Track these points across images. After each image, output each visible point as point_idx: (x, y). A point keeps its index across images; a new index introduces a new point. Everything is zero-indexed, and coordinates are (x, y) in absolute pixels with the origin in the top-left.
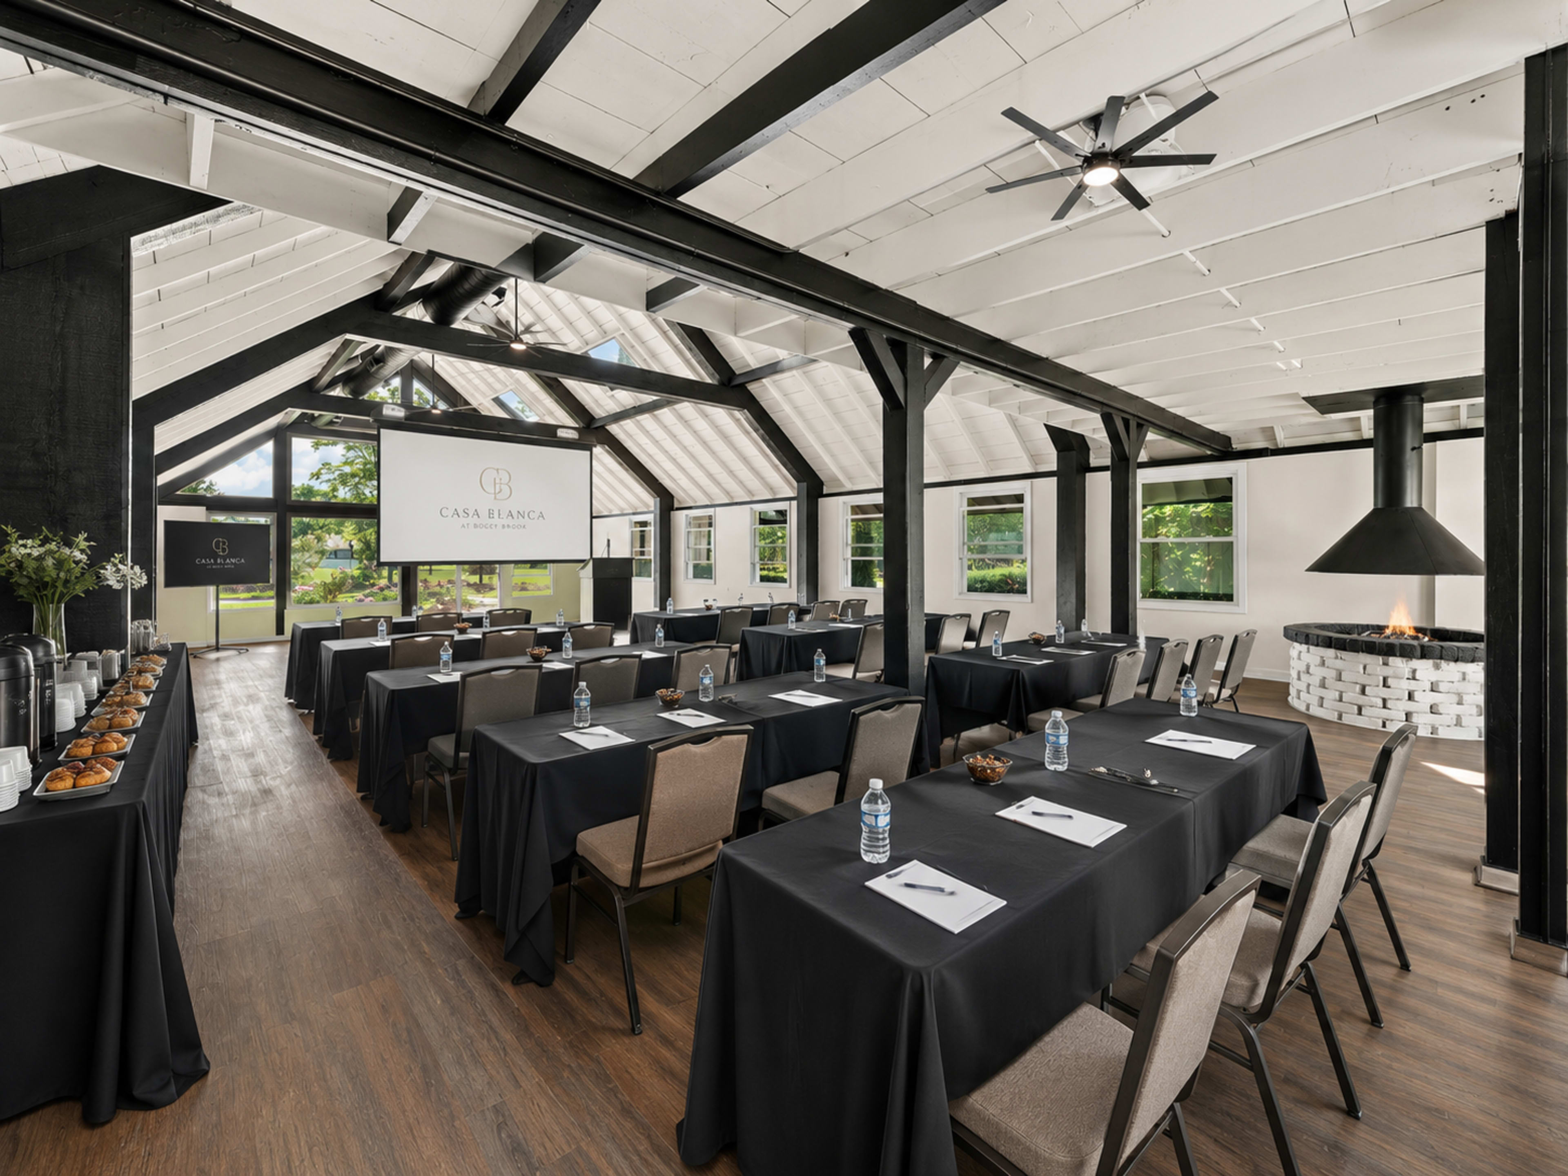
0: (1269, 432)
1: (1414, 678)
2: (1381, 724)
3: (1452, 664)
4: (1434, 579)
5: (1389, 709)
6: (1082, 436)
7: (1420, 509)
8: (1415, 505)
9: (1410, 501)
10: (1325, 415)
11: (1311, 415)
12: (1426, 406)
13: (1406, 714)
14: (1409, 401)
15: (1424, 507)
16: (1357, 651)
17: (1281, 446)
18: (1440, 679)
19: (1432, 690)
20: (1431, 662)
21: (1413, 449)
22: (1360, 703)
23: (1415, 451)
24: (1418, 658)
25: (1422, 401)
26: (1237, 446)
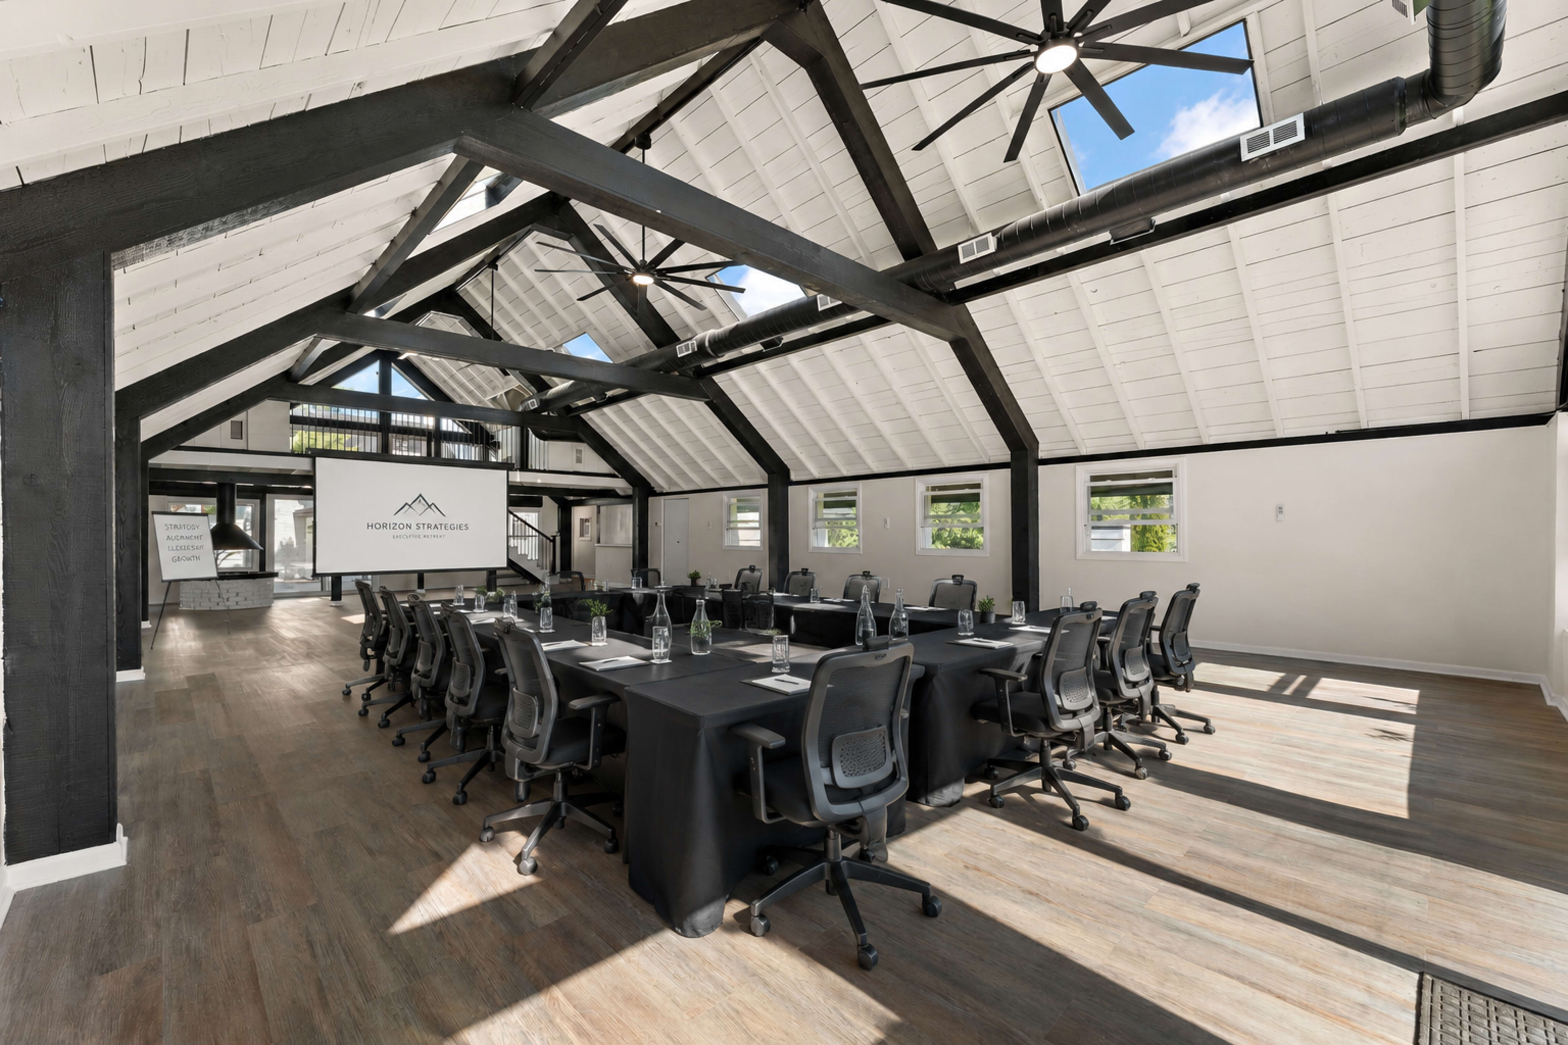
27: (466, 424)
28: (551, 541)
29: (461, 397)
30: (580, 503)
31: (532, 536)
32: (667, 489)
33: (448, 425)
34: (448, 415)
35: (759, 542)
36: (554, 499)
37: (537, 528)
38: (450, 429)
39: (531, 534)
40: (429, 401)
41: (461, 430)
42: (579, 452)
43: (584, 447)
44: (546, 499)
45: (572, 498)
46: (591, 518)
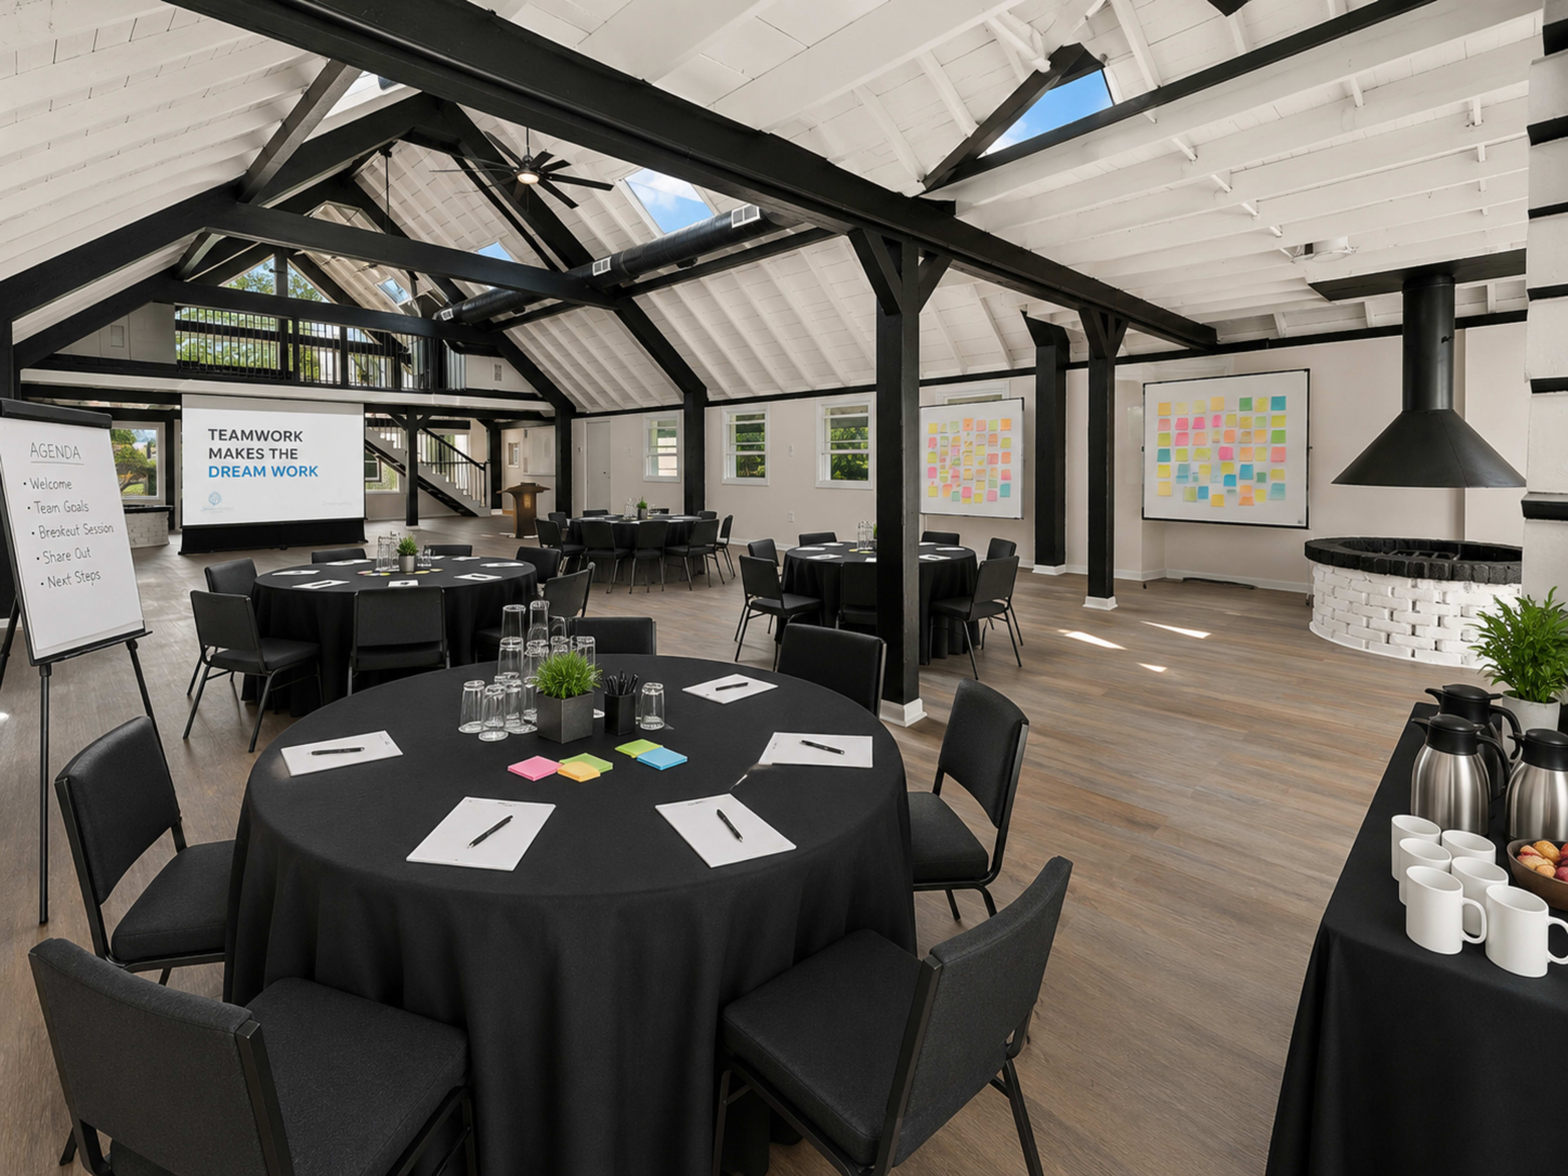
0: (1269, 320)
1: (1444, 602)
2: (1410, 653)
3: (1482, 585)
4: (1464, 491)
5: (1417, 636)
6: (1063, 329)
7: (1450, 412)
8: (1445, 407)
9: (1440, 403)
10: (1334, 302)
11: (1316, 301)
12: (1457, 286)
13: (1436, 642)
14: (1440, 283)
15: (1455, 408)
16: (1385, 574)
17: (1282, 336)
18: (1470, 603)
19: (1462, 616)
20: (1462, 584)
21: (1444, 340)
22: (1389, 630)
23: (1446, 343)
24: (1448, 580)
25: (1453, 282)
26: (1222, 338)
27: (375, 334)
28: (480, 468)
29: (368, 302)
30: (508, 426)
31: (462, 463)
32: (590, 409)
33: (355, 335)
34: (355, 324)
35: (676, 471)
36: (482, 422)
37: (466, 454)
38: (358, 339)
39: (460, 461)
40: (333, 305)
41: (370, 341)
42: (498, 367)
43: (503, 362)
44: (473, 421)
45: (502, 421)
46: (519, 443)
